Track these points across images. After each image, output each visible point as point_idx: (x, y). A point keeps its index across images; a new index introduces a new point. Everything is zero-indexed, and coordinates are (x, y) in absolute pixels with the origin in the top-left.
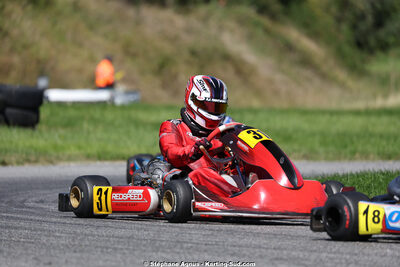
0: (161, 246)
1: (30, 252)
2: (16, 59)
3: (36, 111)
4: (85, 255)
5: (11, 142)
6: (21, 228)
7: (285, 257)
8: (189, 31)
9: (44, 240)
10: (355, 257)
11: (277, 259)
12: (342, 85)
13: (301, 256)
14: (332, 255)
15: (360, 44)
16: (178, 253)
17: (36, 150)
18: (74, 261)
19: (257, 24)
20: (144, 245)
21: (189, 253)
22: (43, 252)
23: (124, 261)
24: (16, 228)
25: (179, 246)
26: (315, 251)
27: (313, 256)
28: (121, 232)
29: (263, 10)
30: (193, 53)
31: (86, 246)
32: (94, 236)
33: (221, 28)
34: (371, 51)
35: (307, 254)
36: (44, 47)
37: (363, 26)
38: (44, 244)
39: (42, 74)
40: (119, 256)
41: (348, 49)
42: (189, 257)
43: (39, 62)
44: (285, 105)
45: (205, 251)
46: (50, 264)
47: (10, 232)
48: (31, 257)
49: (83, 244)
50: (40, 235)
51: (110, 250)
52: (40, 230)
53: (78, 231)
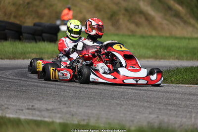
0: (114, 97)
1: (56, 98)
2: (46, 12)
3: (57, 36)
4: (81, 101)
5: (45, 49)
6: (52, 88)
7: (171, 103)
9: (62, 93)
11: (167, 104)
12: (193, 26)
13: (178, 103)
14: (191, 103)
16: (123, 100)
17: (56, 53)
18: (76, 103)
20: (107, 97)
21: (128, 101)
22: (62, 99)
23: (99, 104)
24: (49, 88)
25: (123, 97)
27: (184, 103)
30: (126, 10)
32: (84, 92)
35: (180, 102)
36: (59, 5)
38: (62, 95)
39: (58, 18)
40: (96, 101)
41: (195, 9)
42: (128, 103)
43: (57, 13)
44: (167, 35)
45: (135, 100)
46: (65, 104)
47: (46, 89)
48: (57, 101)
49: (80, 95)
50: (60, 91)
51: (92, 99)
52: (60, 89)
53: (77, 90)
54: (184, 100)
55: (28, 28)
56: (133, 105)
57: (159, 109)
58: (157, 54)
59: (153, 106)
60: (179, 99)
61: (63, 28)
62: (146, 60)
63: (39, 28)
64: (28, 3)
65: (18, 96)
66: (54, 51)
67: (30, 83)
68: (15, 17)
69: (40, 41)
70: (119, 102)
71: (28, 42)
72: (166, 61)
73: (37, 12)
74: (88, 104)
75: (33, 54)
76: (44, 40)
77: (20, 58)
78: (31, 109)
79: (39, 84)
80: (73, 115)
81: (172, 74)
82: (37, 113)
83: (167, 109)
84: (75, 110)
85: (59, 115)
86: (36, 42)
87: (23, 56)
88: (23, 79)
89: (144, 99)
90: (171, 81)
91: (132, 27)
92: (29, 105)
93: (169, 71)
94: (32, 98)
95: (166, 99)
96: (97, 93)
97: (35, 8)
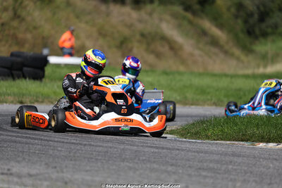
0: (126, 158)
1: (42, 159)
2: (29, 36)
3: (44, 71)
4: (78, 163)
6: (36, 144)
7: (205, 168)
9: (51, 152)
10: (250, 169)
11: (200, 169)
12: (238, 59)
13: (216, 167)
14: (235, 167)
15: (250, 33)
16: (137, 163)
17: (42, 95)
18: (71, 166)
19: (184, 18)
20: (115, 158)
22: (51, 160)
23: (103, 167)
24: (33, 144)
25: (137, 158)
27: (224, 167)
29: (187, 8)
30: (143, 35)
31: (78, 157)
32: (82, 150)
33: (161, 20)
34: (256, 38)
35: (219, 166)
36: (47, 29)
37: (251, 21)
38: (51, 155)
39: (45, 46)
40: (99, 164)
41: (241, 35)
42: (144, 166)
43: (43, 38)
44: (201, 70)
45: (154, 162)
46: (55, 167)
47: (29, 147)
48: (44, 163)
50: (48, 149)
51: (93, 160)
52: (48, 146)
53: (73, 147)
54: (224, 162)
56: (152, 170)
57: (190, 175)
58: (186, 98)
59: (181, 171)
60: (217, 162)
61: (53, 60)
63: (19, 60)
64: (3, 24)
66: (40, 92)
67: (5, 137)
69: (19, 77)
70: (131, 165)
71: (2, 79)
72: (198, 107)
73: (15, 37)
74: (88, 168)
75: (10, 97)
76: (25, 78)
78: (7, 174)
80: (66, 183)
81: (207, 126)
82: (16, 179)
83: (200, 175)
84: (69, 176)
85: (46, 183)
86: (14, 79)
89: (168, 162)
90: (207, 136)
92: (4, 169)
93: (203, 122)
94: (8, 159)
95: (198, 162)
96: (100, 152)
97: (12, 32)
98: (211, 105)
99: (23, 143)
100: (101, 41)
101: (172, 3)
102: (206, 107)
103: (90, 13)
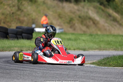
0: (70, 76)
2: (25, 19)
3: (32, 35)
5: (24, 44)
6: (27, 70)
7: (108, 80)
8: (78, 10)
9: (34, 74)
11: (106, 81)
13: (113, 80)
17: (31, 47)
19: (100, 8)
20: (65, 76)
21: (79, 79)
22: (34, 78)
24: (25, 71)
25: (76, 76)
26: (118, 78)
27: (117, 80)
28: (58, 72)
29: (101, 4)
30: (80, 17)
32: (49, 73)
33: (88, 9)
36: (34, 15)
38: (34, 76)
39: (33, 23)
43: (32, 19)
44: (108, 33)
45: (84, 78)
48: (30, 79)
49: (46, 76)
50: (33, 73)
51: (54, 78)
52: (33, 71)
53: (45, 72)
55: (13, 30)
58: (100, 46)
62: (93, 51)
63: (20, 30)
64: (13, 13)
65: (4, 76)
66: (30, 45)
67: (12, 67)
68: (4, 23)
69: (20, 38)
71: (12, 40)
72: (107, 51)
73: (19, 19)
75: (16, 48)
76: (23, 38)
77: (7, 51)
79: (18, 68)
81: (110, 60)
86: (18, 39)
87: (9, 49)
88: (8, 65)
90: (110, 65)
91: (84, 28)
93: (108, 58)
94: (13, 78)
95: (105, 78)
96: (58, 74)
97: (17, 17)
98: (113, 50)
99: (21, 70)
100: (60, 20)
101: (94, 2)
102: (110, 51)
103: (54, 7)
